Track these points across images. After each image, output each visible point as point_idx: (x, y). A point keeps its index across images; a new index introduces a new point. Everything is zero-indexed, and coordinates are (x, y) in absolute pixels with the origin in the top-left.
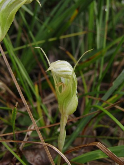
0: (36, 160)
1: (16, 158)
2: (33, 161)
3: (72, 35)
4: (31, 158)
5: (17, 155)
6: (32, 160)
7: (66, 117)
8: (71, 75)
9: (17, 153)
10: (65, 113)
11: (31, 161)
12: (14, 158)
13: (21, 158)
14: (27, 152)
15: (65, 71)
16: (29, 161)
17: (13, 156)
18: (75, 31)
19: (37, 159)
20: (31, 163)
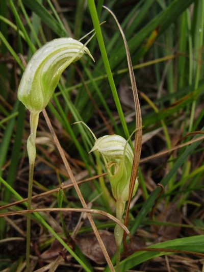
0: (95, 252)
1: (66, 249)
2: (91, 253)
3: (156, 61)
4: (87, 248)
5: (68, 245)
6: (89, 251)
7: (122, 203)
8: (122, 154)
9: (68, 243)
10: (120, 199)
11: (87, 253)
12: (64, 249)
13: (74, 250)
14: (83, 240)
15: (113, 151)
16: (84, 253)
17: (63, 247)
18: (161, 56)
19: (96, 250)
20: (87, 255)
